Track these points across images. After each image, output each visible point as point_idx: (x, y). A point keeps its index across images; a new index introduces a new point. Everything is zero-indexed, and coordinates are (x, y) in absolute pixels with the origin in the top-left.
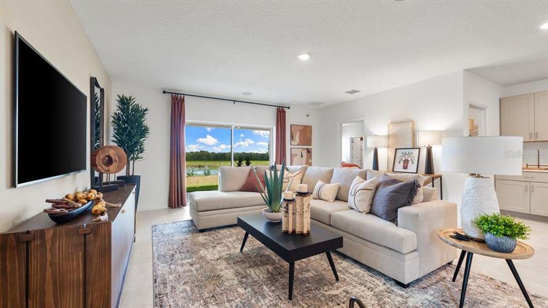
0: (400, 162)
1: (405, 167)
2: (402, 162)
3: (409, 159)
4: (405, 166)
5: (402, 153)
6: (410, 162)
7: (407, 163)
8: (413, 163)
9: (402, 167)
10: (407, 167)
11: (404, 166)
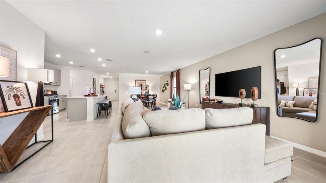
0: (9, 99)
1: (19, 104)
2: (12, 98)
3: (19, 94)
4: (18, 102)
5: (8, 87)
6: (21, 98)
7: (19, 98)
8: (24, 98)
9: (15, 105)
10: (20, 103)
11: (16, 103)
